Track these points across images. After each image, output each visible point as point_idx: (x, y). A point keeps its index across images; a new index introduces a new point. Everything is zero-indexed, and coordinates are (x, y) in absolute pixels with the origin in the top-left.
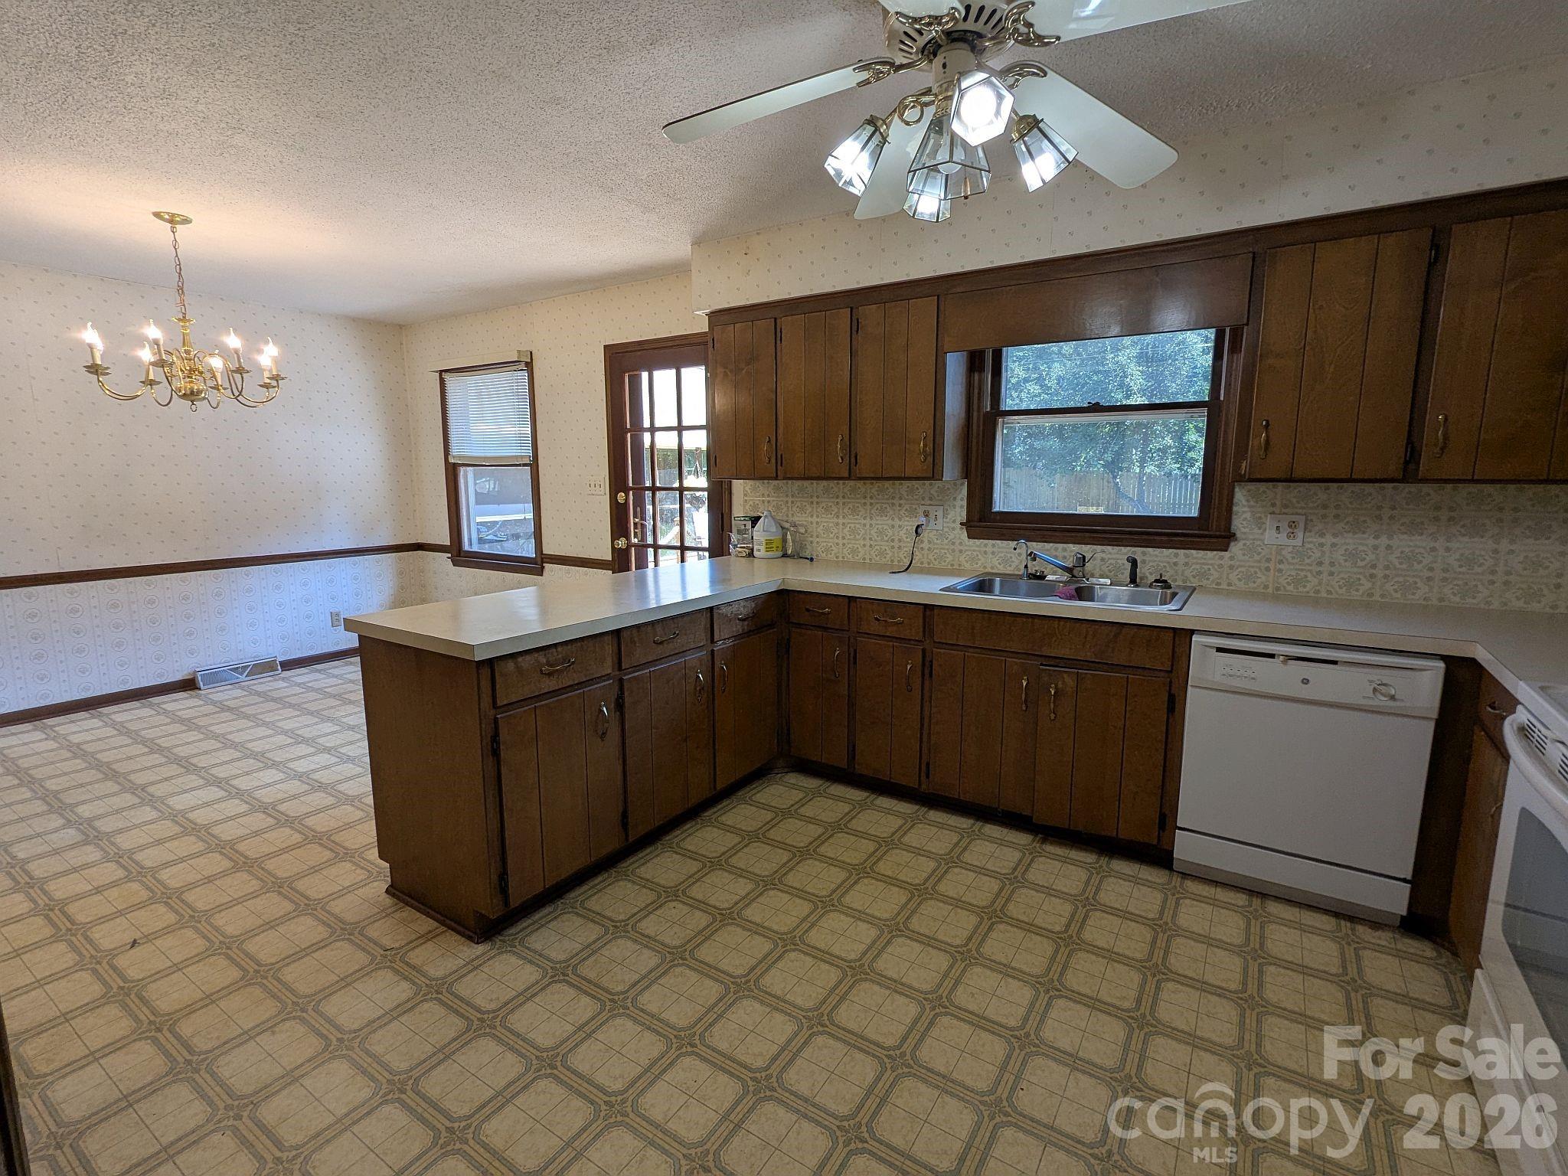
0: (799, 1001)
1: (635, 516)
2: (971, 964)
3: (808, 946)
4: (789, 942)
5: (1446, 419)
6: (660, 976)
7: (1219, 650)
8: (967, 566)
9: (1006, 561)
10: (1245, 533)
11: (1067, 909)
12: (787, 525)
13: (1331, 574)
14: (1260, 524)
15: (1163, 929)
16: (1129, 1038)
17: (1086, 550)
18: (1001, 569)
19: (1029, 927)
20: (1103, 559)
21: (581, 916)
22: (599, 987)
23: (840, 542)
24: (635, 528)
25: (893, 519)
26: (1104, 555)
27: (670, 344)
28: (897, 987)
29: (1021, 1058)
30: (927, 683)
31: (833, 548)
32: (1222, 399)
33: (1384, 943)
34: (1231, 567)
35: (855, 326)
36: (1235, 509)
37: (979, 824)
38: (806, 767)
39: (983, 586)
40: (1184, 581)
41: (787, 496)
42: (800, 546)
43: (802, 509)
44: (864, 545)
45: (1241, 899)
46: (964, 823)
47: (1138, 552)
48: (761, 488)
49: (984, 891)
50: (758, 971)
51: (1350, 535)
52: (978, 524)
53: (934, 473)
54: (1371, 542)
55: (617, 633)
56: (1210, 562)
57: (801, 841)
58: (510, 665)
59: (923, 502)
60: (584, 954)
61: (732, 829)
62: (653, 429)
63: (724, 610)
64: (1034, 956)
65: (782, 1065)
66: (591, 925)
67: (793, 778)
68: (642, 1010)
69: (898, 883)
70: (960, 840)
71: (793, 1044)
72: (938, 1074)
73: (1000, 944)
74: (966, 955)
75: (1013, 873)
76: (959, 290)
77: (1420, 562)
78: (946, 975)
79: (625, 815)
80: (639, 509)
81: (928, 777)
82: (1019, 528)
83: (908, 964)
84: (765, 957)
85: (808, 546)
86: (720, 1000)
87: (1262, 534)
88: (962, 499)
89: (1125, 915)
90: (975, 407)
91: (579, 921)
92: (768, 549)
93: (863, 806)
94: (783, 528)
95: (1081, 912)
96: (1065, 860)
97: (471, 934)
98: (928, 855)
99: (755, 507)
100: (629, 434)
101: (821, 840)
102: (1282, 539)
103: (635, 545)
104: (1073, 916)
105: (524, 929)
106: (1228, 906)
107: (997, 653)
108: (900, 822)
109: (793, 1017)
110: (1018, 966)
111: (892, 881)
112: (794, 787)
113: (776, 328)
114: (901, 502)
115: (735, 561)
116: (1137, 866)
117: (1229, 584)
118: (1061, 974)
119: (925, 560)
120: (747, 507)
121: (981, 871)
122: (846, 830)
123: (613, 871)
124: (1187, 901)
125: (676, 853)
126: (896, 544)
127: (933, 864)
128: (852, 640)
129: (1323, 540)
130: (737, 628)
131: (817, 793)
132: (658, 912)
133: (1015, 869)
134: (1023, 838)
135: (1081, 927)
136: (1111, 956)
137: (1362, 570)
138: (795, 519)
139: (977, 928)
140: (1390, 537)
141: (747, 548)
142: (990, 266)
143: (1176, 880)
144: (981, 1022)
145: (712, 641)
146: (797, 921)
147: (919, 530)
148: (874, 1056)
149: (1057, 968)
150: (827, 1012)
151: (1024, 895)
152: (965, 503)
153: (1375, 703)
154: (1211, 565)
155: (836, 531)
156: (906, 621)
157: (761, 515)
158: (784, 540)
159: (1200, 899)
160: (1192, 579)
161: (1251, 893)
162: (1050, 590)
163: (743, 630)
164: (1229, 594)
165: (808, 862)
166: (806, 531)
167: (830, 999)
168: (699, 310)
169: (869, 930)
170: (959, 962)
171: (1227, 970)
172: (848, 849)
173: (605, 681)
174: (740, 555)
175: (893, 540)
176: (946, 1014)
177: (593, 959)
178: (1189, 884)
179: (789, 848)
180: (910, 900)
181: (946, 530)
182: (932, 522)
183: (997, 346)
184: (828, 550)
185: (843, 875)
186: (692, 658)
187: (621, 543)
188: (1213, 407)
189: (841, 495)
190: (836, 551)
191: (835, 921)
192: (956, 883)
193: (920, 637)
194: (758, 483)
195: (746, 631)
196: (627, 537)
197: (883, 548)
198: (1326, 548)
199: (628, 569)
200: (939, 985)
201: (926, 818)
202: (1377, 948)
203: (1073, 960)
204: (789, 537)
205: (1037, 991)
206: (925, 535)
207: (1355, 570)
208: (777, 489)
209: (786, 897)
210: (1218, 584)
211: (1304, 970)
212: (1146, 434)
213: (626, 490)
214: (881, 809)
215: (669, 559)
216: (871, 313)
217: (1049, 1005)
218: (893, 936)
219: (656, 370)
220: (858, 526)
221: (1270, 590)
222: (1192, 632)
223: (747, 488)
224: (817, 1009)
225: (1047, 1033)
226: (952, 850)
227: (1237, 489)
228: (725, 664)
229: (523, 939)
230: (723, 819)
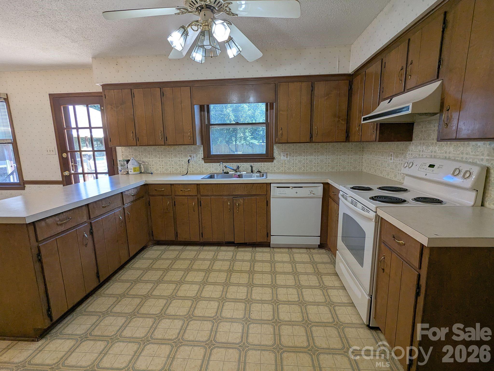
0: (181, 314)
1: (72, 163)
2: (229, 286)
3: (179, 297)
4: (172, 297)
5: (317, 127)
6: (128, 324)
7: (277, 187)
8: (205, 172)
9: (216, 169)
10: (277, 157)
11: (249, 264)
12: (141, 162)
13: (296, 166)
14: (280, 155)
15: (272, 262)
16: (272, 291)
17: (238, 164)
18: (215, 172)
19: (241, 272)
20: (243, 167)
21: (86, 315)
22: (104, 336)
23: (161, 167)
24: (72, 167)
25: (179, 158)
26: (243, 166)
27: (82, 95)
28: (210, 299)
29: (249, 306)
30: (200, 208)
31: (159, 169)
32: (269, 122)
33: (317, 252)
34: (274, 166)
35: (162, 94)
36: (274, 151)
37: (219, 247)
38: (159, 243)
39: (212, 177)
40: (264, 171)
41: (139, 152)
42: (146, 169)
43: (146, 156)
44: (170, 167)
45: (287, 250)
46: (215, 248)
47: (252, 164)
48: (129, 149)
49: (226, 265)
50: (164, 310)
51: (299, 156)
52: (207, 158)
53: (194, 143)
54: (303, 158)
55: (88, 205)
56: (270, 165)
57: (166, 266)
58: (43, 223)
59: (189, 152)
60: (93, 328)
61: (139, 269)
62: (77, 128)
63: (126, 193)
64: (244, 279)
65: (182, 334)
66: (92, 317)
67: (156, 247)
68: (125, 337)
69: (201, 270)
70: (215, 253)
71: (184, 327)
72: (229, 318)
73: (235, 278)
74: (227, 284)
75: (232, 258)
76: (196, 85)
77: (313, 162)
78: (223, 291)
79: (98, 273)
80: (73, 159)
81: (202, 237)
82: (219, 159)
83: (211, 292)
84: (165, 305)
85: (149, 169)
86: (154, 323)
87: (281, 157)
88: (201, 151)
89: (263, 261)
90: (203, 122)
91: (86, 317)
92: (135, 171)
93: (183, 251)
94: (139, 163)
95: (252, 264)
96: (244, 251)
97: (33, 339)
98: (207, 260)
99: (127, 157)
100: (66, 130)
101: (172, 264)
102: (285, 158)
103: (73, 174)
104: (251, 265)
105: (60, 328)
106: (284, 253)
107: (221, 196)
108: (196, 252)
109: (181, 319)
110: (241, 283)
111: (199, 270)
112: (156, 250)
113: (131, 92)
114: (182, 152)
115: (121, 177)
116: (262, 248)
117: (274, 171)
118: (252, 281)
119: (191, 171)
120: (124, 156)
121: (223, 260)
122: (179, 259)
123: (94, 295)
124: (276, 254)
125: (119, 282)
126: (181, 166)
127: (209, 262)
128: (173, 198)
129: (294, 158)
130: (132, 199)
131: (165, 250)
132: (119, 304)
133: (232, 257)
134: (232, 248)
135: (254, 268)
136: (262, 273)
137: (302, 165)
138: (143, 160)
139: (227, 276)
140: (307, 156)
141: (126, 171)
142: (206, 79)
143: (272, 249)
144: (236, 300)
145: (123, 204)
146: (172, 290)
147: (189, 161)
148: (209, 321)
149: (251, 280)
150: (191, 314)
151: (237, 264)
152: (202, 152)
153: (311, 196)
154: (270, 166)
155: (159, 163)
156: (191, 190)
157: (130, 159)
158: (140, 168)
159: (278, 253)
160: (266, 170)
161: (288, 248)
162: (231, 176)
163: (134, 199)
164: (275, 173)
165: (169, 272)
166: (148, 164)
167: (191, 310)
168: (98, 83)
169: (196, 286)
170: (225, 287)
171: (288, 268)
172: (182, 265)
173: (84, 224)
174: (123, 174)
175: (180, 165)
176: (226, 302)
177: (97, 328)
178: (275, 250)
179: (162, 269)
180: (206, 274)
181: (197, 161)
182: (193, 158)
183: (208, 104)
184: (157, 170)
185: (183, 273)
186: (117, 211)
187: (67, 173)
188: (267, 124)
189: (160, 151)
190: (160, 170)
191: (185, 287)
192: (218, 265)
193: (197, 194)
194: (127, 148)
195: (135, 199)
196: (69, 170)
197: (177, 168)
198: (294, 160)
199: (71, 183)
200: (222, 295)
201: (203, 250)
202: (315, 253)
203: (254, 277)
204: (142, 166)
205: (248, 287)
206: (191, 163)
207: (300, 165)
208: (135, 150)
209: (166, 285)
210: (272, 171)
211: (304, 263)
212: (236, 133)
213: (67, 152)
214: (188, 250)
215: (90, 178)
216: (168, 91)
217: (252, 290)
218: (204, 286)
219: (76, 105)
220: (167, 161)
221: (283, 172)
222: (271, 183)
223: (123, 150)
224: (188, 314)
225: (253, 297)
226: (214, 257)
227: (274, 146)
228: (128, 212)
229: (61, 332)
230: (134, 266)
